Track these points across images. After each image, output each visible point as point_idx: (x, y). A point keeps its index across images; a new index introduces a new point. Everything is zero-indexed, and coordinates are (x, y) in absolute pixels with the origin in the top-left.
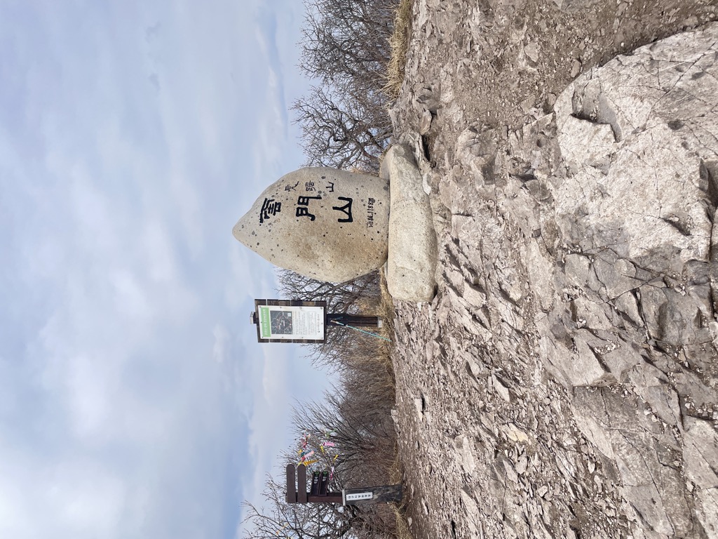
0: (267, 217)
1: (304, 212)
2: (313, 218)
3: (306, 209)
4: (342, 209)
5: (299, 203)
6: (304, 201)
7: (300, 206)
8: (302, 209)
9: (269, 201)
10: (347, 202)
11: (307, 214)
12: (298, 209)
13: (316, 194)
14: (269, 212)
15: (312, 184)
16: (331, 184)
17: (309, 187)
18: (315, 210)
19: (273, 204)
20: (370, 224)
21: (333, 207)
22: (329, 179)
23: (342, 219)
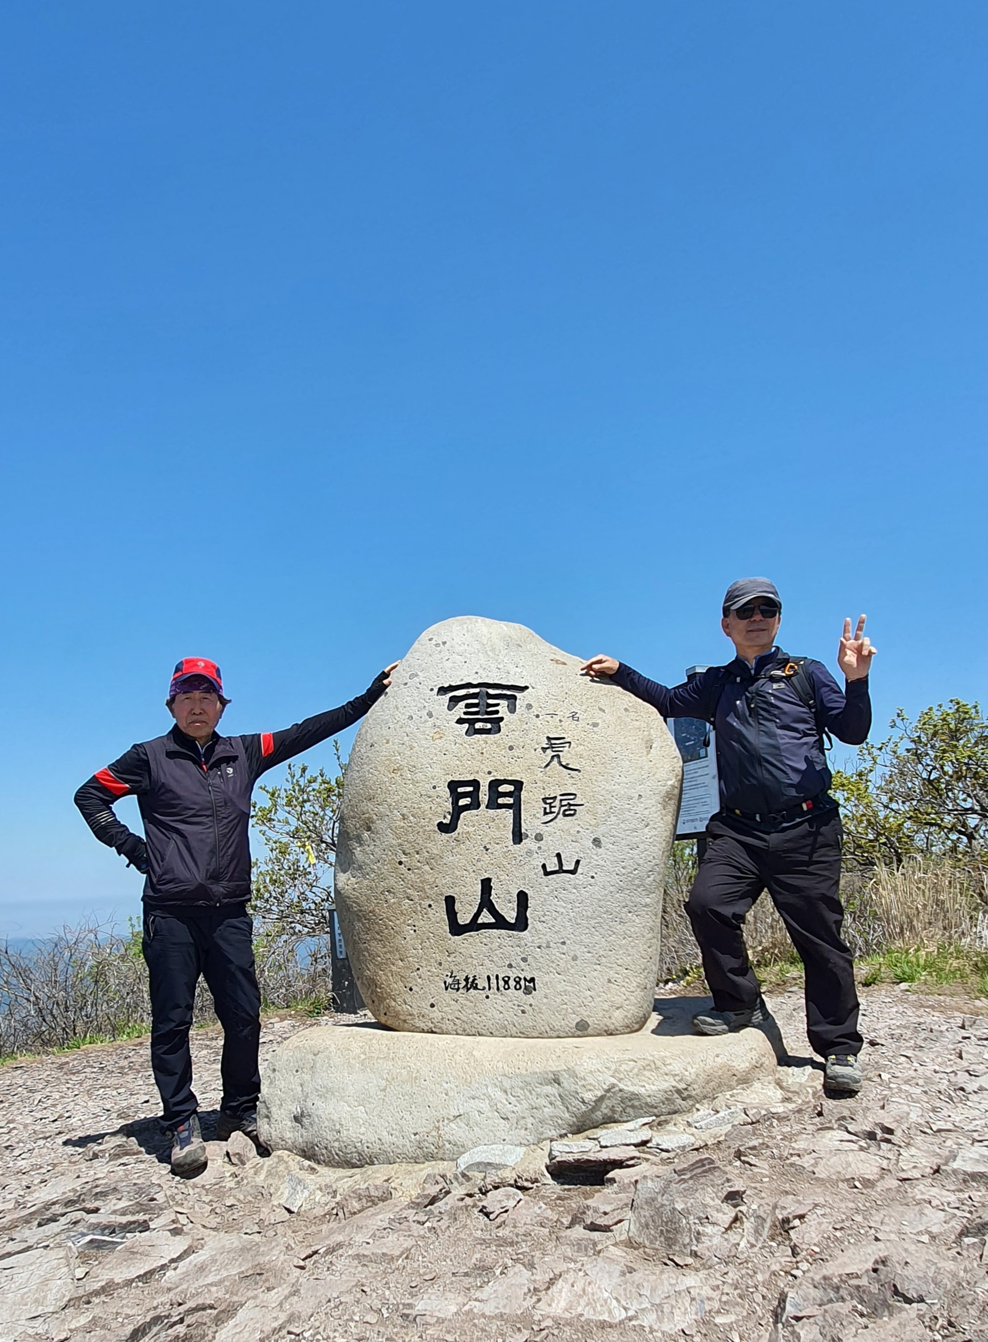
0: (454, 700)
1: (463, 802)
2: (448, 828)
3: (475, 805)
4: (486, 903)
5: (497, 783)
6: (505, 796)
7: (483, 789)
8: (474, 794)
9: (511, 699)
10: (511, 916)
11: (458, 810)
12: (475, 784)
13: (531, 825)
14: (468, 706)
15: (569, 811)
16: (572, 868)
17: (557, 803)
18: (471, 829)
19: (497, 712)
20: (452, 986)
21: (489, 880)
22: (592, 859)
23: (457, 906)
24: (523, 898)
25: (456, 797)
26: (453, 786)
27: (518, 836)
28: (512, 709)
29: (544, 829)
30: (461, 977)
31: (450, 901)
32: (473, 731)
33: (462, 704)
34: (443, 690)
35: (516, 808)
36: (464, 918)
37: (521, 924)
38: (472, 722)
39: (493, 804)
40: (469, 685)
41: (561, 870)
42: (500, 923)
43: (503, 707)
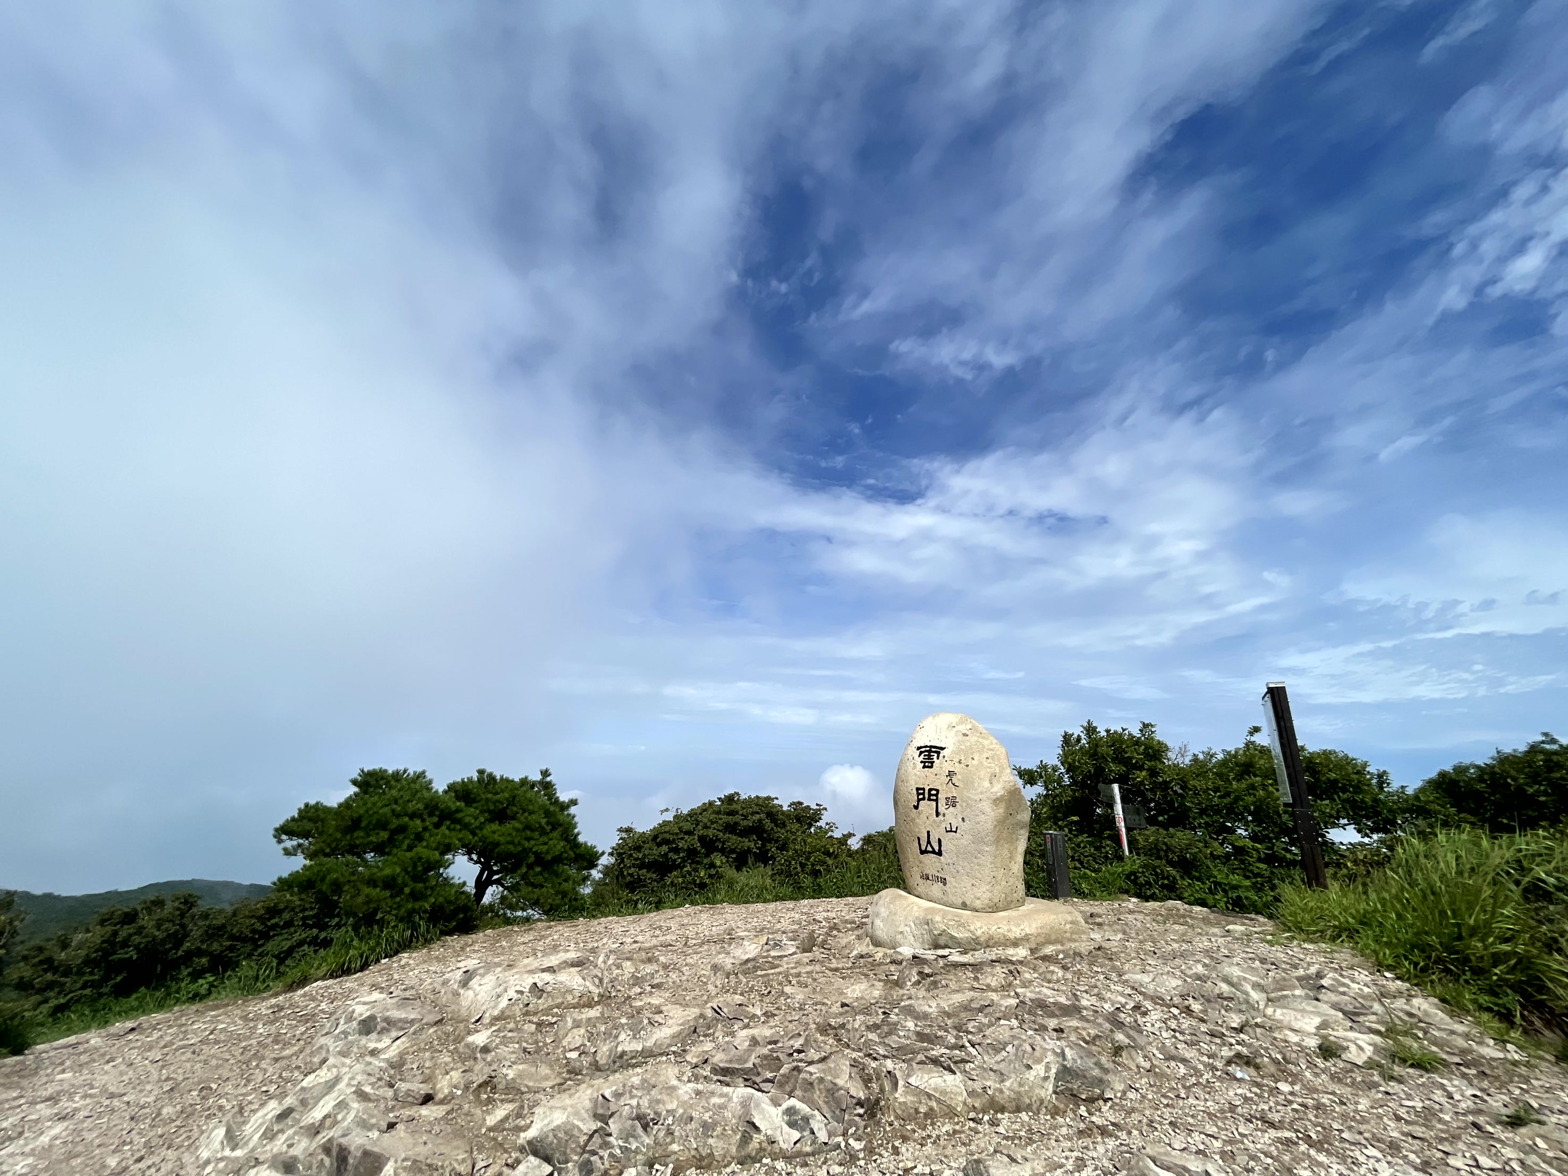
0: (921, 753)
1: (921, 797)
2: (916, 807)
3: (924, 799)
4: (929, 842)
5: (930, 790)
6: (933, 795)
7: (927, 792)
8: (923, 794)
9: (938, 753)
10: (937, 849)
11: (919, 800)
12: (923, 789)
13: (942, 809)
14: (925, 755)
15: (954, 804)
16: (955, 830)
17: (950, 800)
18: (923, 809)
19: (933, 758)
20: (923, 877)
21: (929, 831)
22: (963, 827)
23: (921, 842)
24: (940, 841)
25: (918, 794)
26: (918, 789)
27: (938, 814)
28: (938, 758)
29: (946, 811)
30: (924, 873)
31: (919, 839)
32: (924, 767)
34: (919, 748)
35: (936, 801)
36: (923, 848)
37: (940, 853)
38: (925, 763)
39: (929, 799)
40: (926, 746)
41: (951, 831)
42: (933, 852)
43: (935, 757)
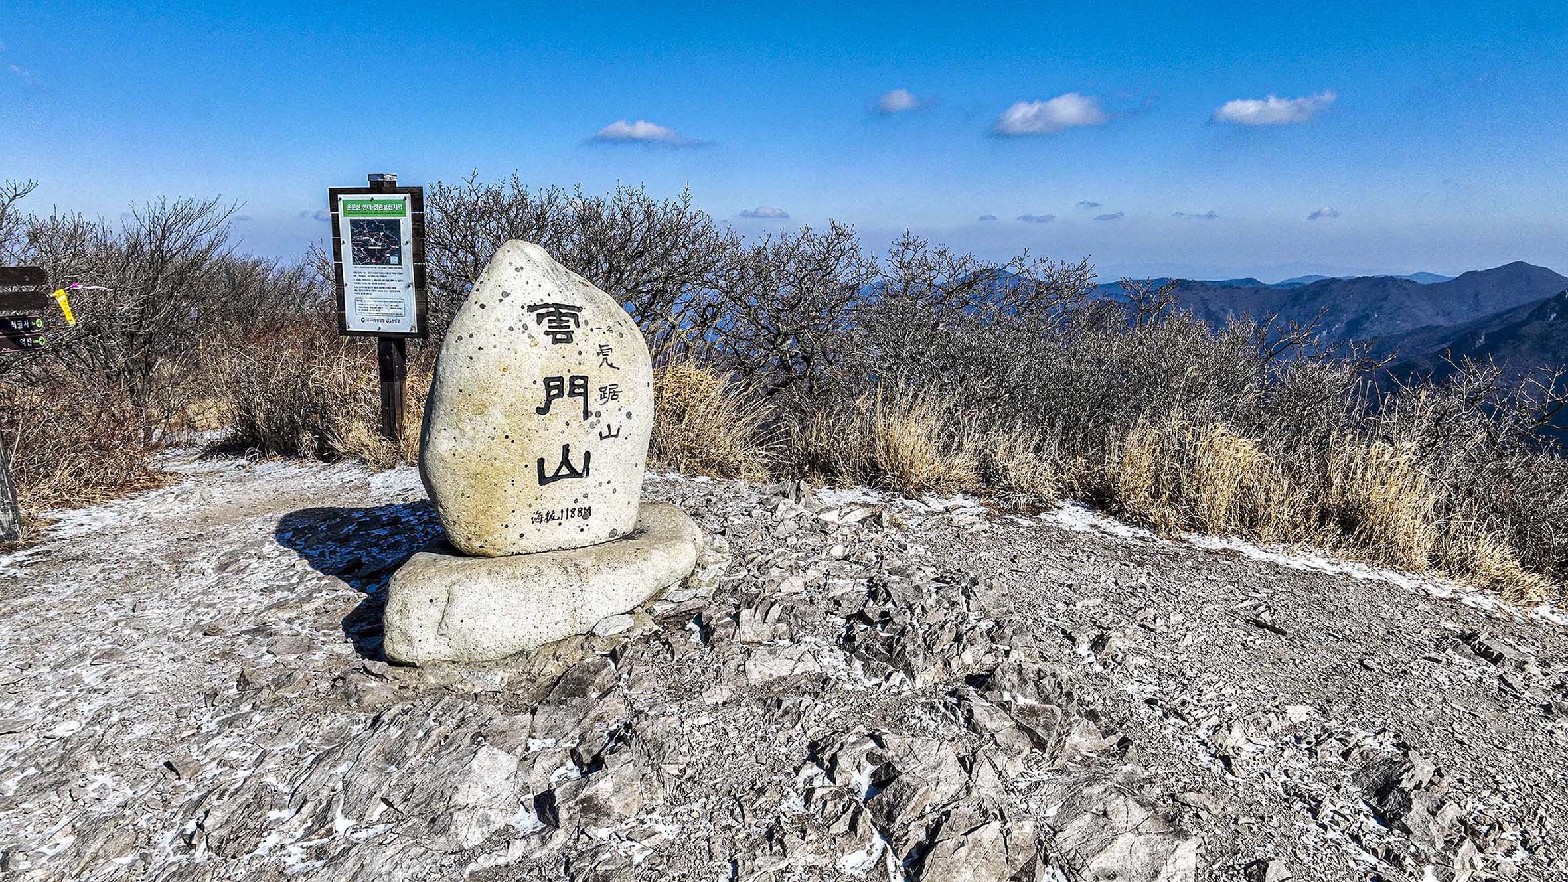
0: (540, 318)
1: (554, 392)
2: (543, 411)
3: (561, 394)
4: (566, 461)
5: (573, 378)
6: (578, 386)
7: (567, 382)
8: (560, 388)
10: (580, 469)
11: (550, 398)
12: (561, 379)
13: (593, 407)
14: (550, 321)
15: (614, 396)
16: (615, 433)
17: (607, 391)
18: (558, 411)
19: (569, 327)
20: (537, 519)
21: (568, 445)
23: (545, 466)
24: (588, 455)
25: (549, 388)
26: (547, 380)
27: (586, 414)
28: (577, 325)
29: (600, 409)
30: (544, 514)
31: (541, 462)
32: (555, 341)
33: (546, 320)
34: (531, 308)
35: (585, 395)
36: (549, 473)
37: (586, 472)
38: (554, 334)
39: (572, 393)
40: (547, 305)
41: (610, 436)
42: (574, 473)
43: (571, 322)
